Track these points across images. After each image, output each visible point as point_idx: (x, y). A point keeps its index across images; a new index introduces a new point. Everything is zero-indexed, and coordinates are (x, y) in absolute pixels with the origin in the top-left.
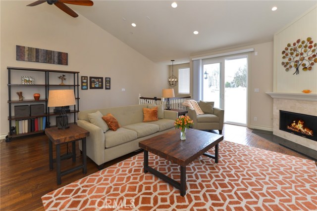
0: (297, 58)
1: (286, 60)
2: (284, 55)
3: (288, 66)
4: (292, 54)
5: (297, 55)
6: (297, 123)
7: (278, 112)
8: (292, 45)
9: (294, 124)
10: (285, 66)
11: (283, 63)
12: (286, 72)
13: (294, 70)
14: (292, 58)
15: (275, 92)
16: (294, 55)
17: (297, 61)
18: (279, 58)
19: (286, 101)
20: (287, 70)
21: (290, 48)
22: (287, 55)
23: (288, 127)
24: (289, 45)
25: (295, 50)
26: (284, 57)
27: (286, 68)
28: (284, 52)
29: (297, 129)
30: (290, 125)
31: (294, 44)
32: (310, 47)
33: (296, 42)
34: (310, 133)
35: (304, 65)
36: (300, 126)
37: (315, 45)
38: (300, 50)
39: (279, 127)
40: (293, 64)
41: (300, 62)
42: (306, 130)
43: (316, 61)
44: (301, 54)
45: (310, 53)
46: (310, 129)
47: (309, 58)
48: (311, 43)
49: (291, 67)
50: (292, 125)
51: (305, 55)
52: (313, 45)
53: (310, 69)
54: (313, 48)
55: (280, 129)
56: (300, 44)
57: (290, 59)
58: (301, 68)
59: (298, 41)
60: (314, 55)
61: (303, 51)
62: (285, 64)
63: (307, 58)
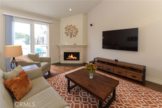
0: (71, 32)
1: (67, 32)
2: (66, 29)
3: (68, 34)
4: (69, 30)
5: (71, 31)
6: (70, 56)
9: (69, 56)
10: (67, 34)
11: (65, 33)
13: (70, 36)
15: (61, 44)
16: (70, 30)
17: (71, 33)
18: (64, 30)
19: (67, 48)
20: (67, 35)
21: (68, 27)
23: (67, 58)
24: (68, 26)
25: (70, 29)
26: (66, 30)
28: (66, 28)
29: (71, 58)
30: (68, 57)
31: (70, 26)
32: (75, 29)
33: (70, 25)
34: (76, 58)
35: (73, 35)
36: (72, 57)
37: (76, 29)
38: (72, 29)
39: (64, 59)
40: (69, 34)
41: (72, 33)
42: (74, 57)
43: (77, 34)
44: (72, 31)
45: (75, 31)
46: (76, 56)
47: (75, 33)
48: (75, 27)
49: (69, 35)
50: (69, 57)
51: (73, 31)
52: (76, 28)
53: (75, 36)
54: (76, 30)
55: (64, 60)
56: (72, 27)
57: (69, 32)
58: (72, 36)
59: (71, 25)
60: (76, 32)
61: (73, 29)
62: (67, 33)
63: (74, 32)
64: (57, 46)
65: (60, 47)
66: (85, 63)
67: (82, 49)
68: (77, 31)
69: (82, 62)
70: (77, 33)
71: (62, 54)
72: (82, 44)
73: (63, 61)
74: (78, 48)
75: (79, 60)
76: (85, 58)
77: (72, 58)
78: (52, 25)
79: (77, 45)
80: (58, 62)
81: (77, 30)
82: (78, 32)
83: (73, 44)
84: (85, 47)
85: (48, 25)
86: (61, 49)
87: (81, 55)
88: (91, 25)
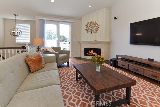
0: (92, 28)
1: (87, 28)
2: (87, 26)
3: (88, 31)
4: (89, 26)
6: (91, 51)
8: (89, 23)
9: (90, 52)
10: (87, 31)
11: (86, 29)
15: (82, 40)
16: (90, 27)
17: (91, 29)
18: (85, 27)
19: (87, 44)
20: (88, 32)
21: (89, 24)
22: (88, 26)
23: (88, 54)
24: (88, 23)
25: (91, 25)
26: (86, 27)
27: (87, 32)
28: (86, 25)
29: (91, 54)
31: (90, 23)
32: (96, 25)
33: (91, 22)
35: (94, 31)
36: (92, 52)
37: (97, 25)
38: (92, 25)
40: (90, 30)
41: (92, 30)
44: (93, 27)
45: (96, 27)
46: (96, 52)
48: (96, 23)
49: (89, 31)
51: (94, 27)
52: (97, 24)
53: (96, 32)
54: (97, 26)
55: (85, 55)
56: (92, 23)
57: (89, 28)
58: (93, 32)
59: (92, 22)
60: (97, 28)
63: (95, 29)
64: (79, 42)
65: (81, 43)
68: (98, 27)
70: (98, 29)
71: (83, 49)
72: (104, 40)
73: (83, 56)
74: (99, 44)
76: (108, 55)
77: (92, 54)
78: (74, 24)
79: (98, 40)
80: (79, 56)
81: (99, 26)
82: (99, 28)
83: (93, 40)
85: (71, 24)
86: (82, 44)
87: (103, 52)
88: (115, 18)
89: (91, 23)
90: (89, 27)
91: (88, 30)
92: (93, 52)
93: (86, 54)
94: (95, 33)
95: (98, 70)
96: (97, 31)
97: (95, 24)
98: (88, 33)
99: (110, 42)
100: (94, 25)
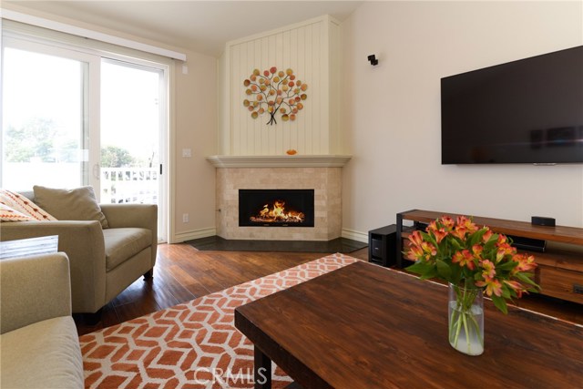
0: (272, 98)
1: (253, 98)
2: (249, 87)
3: (256, 110)
4: (263, 90)
5: (272, 94)
6: (271, 208)
7: (237, 193)
8: (262, 74)
9: (267, 210)
10: (252, 108)
11: (247, 103)
12: (251, 118)
13: (266, 117)
14: (262, 95)
15: (227, 154)
16: (267, 92)
17: (271, 104)
18: (240, 93)
19: (252, 171)
20: (255, 115)
21: (258, 78)
22: (255, 89)
23: (253, 219)
24: (257, 73)
25: (268, 85)
26: (249, 92)
27: (251, 113)
28: (247, 82)
29: (272, 218)
30: (257, 214)
31: (266, 74)
32: (291, 85)
33: (268, 69)
34: (298, 218)
35: (283, 111)
36: (278, 211)
37: (299, 84)
38: (275, 85)
39: (237, 222)
40: (265, 106)
41: (277, 106)
42: (290, 215)
43: (300, 107)
44: (279, 93)
45: (291, 94)
46: (298, 211)
47: (290, 102)
48: (292, 78)
49: (262, 111)
50: (263, 213)
51: (284, 95)
52: (295, 81)
53: (293, 118)
54: (295, 87)
55: (240, 225)
56: (276, 75)
57: (261, 98)
58: (278, 116)
59: (273, 70)
60: (298, 99)
61: (281, 87)
62: (252, 104)
63: (287, 100)
64: (209, 161)
66: (340, 239)
67: (325, 175)
68: (301, 93)
69: (329, 235)
70: (302, 102)
71: (231, 197)
72: (325, 152)
74: (306, 170)
75: (313, 226)
76: (341, 217)
77: (279, 218)
78: (185, 70)
79: (301, 153)
80: (211, 233)
81: (304, 88)
82: (304, 97)
83: (282, 153)
84: (342, 166)
85: (167, 68)
86: (226, 174)
87: (324, 203)
88: (373, 60)
89: (271, 75)
90: (259, 90)
91: (256, 105)
92: (286, 212)
93: (244, 221)
94: (288, 123)
95: (469, 344)
96: (295, 111)
97: (289, 81)
98: (259, 119)
99: (348, 160)
100: (284, 83)
